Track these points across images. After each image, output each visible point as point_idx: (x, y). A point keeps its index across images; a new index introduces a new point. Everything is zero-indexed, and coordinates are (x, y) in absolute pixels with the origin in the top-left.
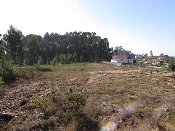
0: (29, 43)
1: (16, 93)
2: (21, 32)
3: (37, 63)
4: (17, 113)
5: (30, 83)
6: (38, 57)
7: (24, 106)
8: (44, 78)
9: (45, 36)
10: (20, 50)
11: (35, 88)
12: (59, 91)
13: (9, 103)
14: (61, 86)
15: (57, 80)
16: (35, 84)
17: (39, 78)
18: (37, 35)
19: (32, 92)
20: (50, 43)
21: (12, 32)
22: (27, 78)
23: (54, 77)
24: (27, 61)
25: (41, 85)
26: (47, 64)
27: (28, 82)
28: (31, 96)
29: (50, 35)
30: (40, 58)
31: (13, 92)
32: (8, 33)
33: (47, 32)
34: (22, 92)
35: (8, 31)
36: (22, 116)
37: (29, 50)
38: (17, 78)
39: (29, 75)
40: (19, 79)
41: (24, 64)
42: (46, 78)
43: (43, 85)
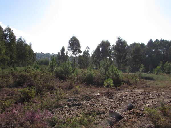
0: (132, 52)
1: (123, 96)
2: (126, 42)
3: (139, 70)
4: (125, 115)
5: (134, 89)
6: (140, 65)
7: (131, 110)
8: (148, 87)
9: (148, 44)
10: (125, 58)
11: (139, 95)
12: (167, 105)
13: (118, 103)
14: (169, 99)
15: (164, 92)
16: (139, 91)
17: (142, 86)
18: (141, 43)
19: (137, 98)
20: (154, 50)
21: (119, 42)
22: (130, 84)
23: (159, 88)
24: (129, 68)
25: (146, 93)
26: (150, 73)
27: (132, 88)
28: (136, 102)
29: (154, 42)
30: (142, 65)
31: (120, 94)
32: (116, 43)
33: (151, 39)
34: (128, 97)
35: (116, 42)
36: (131, 120)
37: (133, 58)
38: (122, 83)
39: (132, 81)
40: (123, 84)
41: (127, 70)
42: (149, 87)
43: (148, 94)
